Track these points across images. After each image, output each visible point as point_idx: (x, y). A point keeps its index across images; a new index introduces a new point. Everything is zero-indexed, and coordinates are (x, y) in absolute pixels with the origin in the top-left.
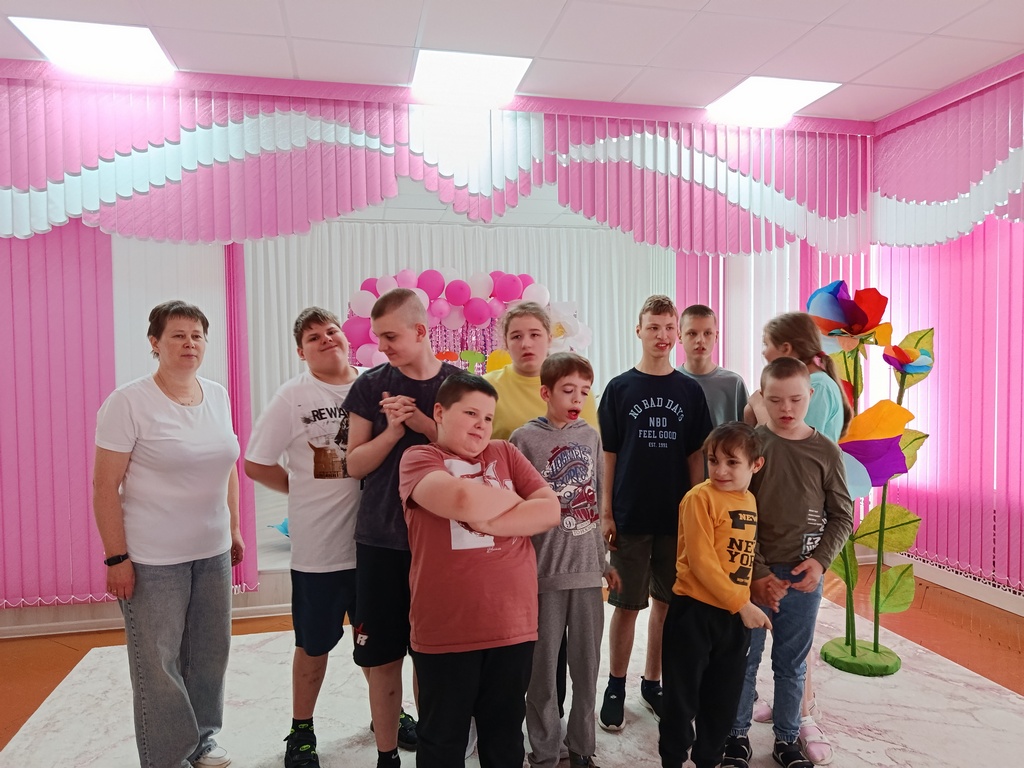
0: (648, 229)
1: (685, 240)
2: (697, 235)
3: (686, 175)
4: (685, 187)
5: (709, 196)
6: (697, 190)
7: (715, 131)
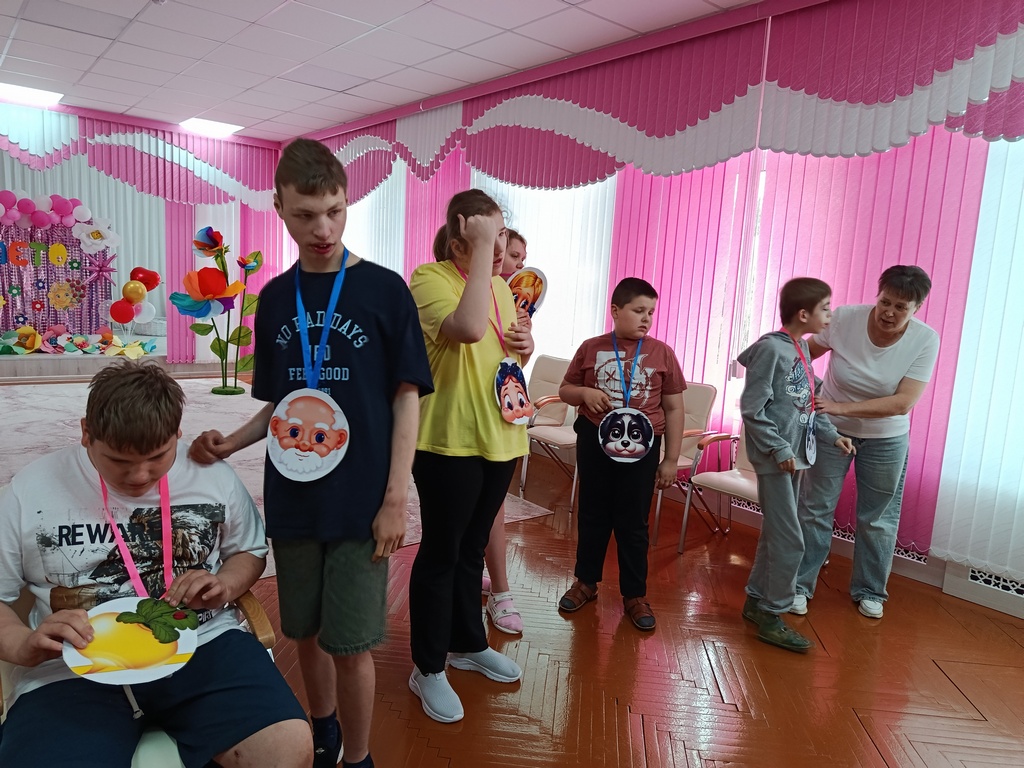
0: (146, 185)
1: (169, 193)
2: (176, 191)
3: (168, 158)
4: (168, 165)
5: (183, 172)
6: (175, 168)
7: (187, 136)
